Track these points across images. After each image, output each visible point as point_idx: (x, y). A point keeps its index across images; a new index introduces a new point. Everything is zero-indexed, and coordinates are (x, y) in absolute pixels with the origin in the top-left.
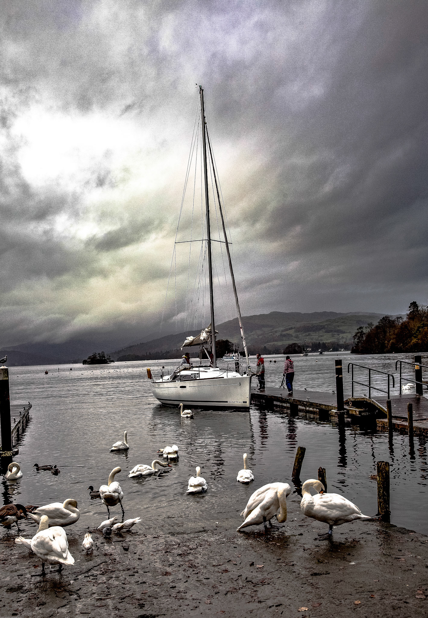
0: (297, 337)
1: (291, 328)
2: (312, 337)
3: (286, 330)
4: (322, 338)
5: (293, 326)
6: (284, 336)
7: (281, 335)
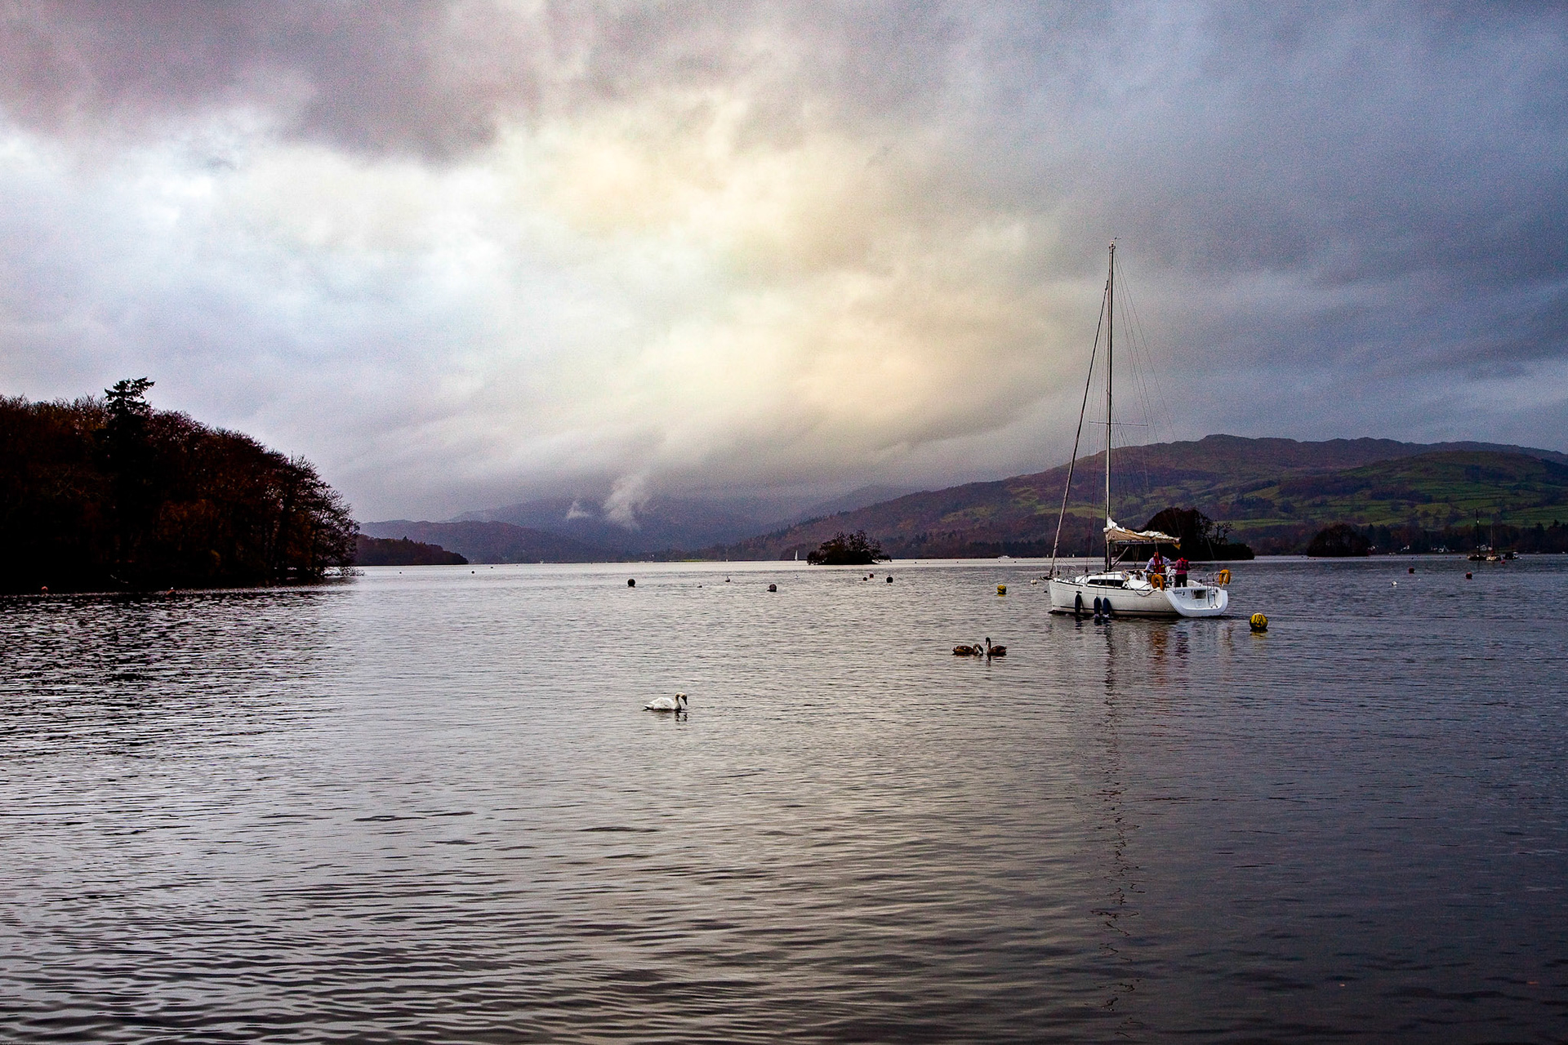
0: (1287, 508)
1: (1270, 484)
2: (1333, 509)
3: (1256, 488)
4: (1362, 513)
5: (1274, 478)
6: (1250, 504)
7: (1241, 502)
